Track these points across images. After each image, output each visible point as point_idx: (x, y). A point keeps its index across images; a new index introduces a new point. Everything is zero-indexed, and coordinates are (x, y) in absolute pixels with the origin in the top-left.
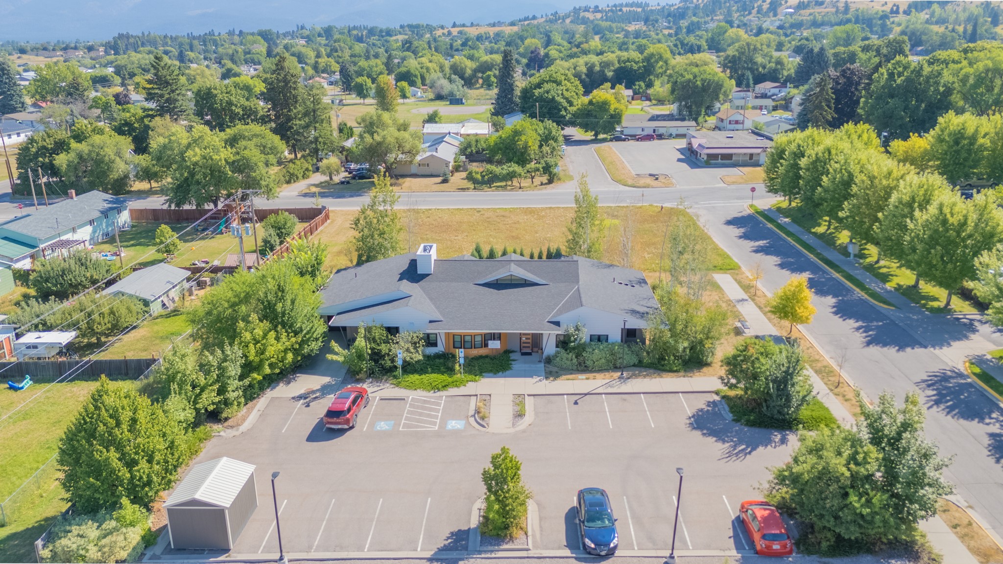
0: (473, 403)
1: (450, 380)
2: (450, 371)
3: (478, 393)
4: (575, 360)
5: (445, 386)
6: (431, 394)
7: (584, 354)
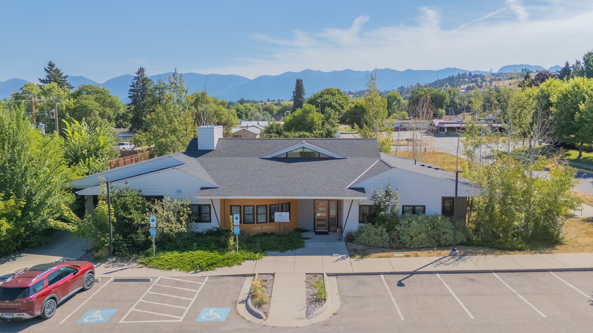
0: (247, 284)
1: (220, 257)
2: (223, 247)
3: (257, 272)
4: (386, 235)
5: (212, 264)
6: (190, 274)
7: (397, 228)
